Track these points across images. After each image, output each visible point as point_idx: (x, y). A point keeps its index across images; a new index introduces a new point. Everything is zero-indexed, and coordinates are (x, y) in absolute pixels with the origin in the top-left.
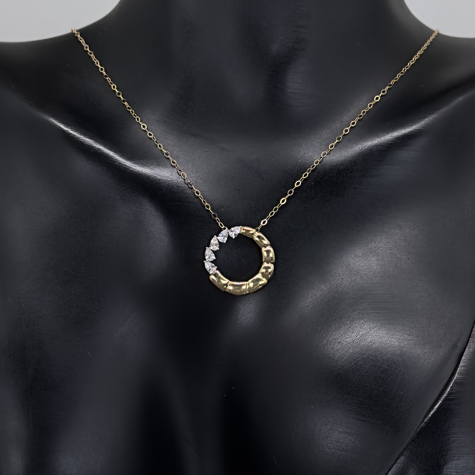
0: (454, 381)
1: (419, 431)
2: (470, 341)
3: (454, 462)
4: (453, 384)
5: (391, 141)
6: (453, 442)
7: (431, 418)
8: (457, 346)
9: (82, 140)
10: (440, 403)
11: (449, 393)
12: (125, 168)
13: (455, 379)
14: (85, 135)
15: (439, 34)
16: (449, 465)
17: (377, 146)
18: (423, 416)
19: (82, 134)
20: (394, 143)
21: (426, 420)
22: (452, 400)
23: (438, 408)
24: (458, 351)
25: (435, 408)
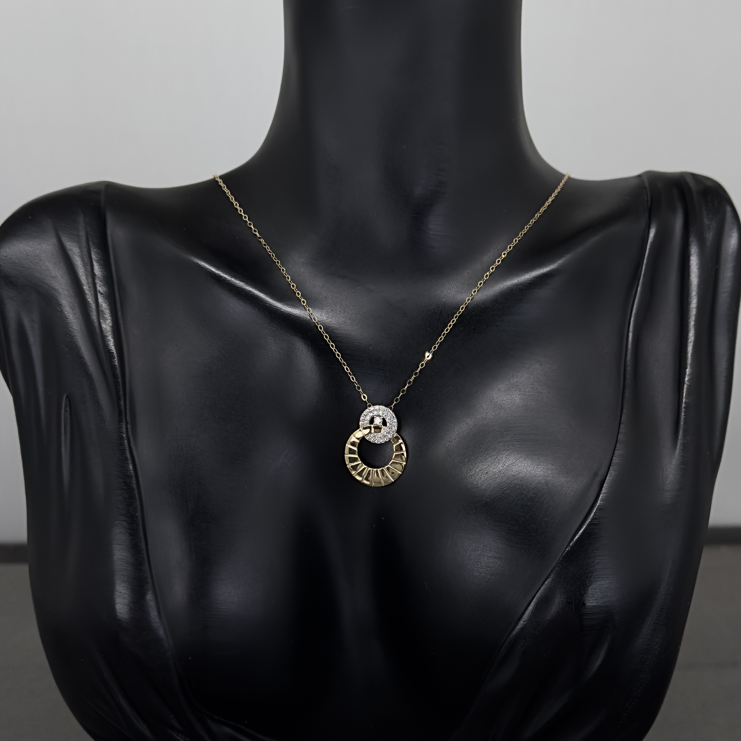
0: (597, 508)
1: (565, 555)
2: (610, 470)
3: (599, 583)
4: (596, 510)
5: (530, 280)
6: (597, 564)
7: (576, 541)
8: (597, 475)
9: (233, 282)
10: (584, 528)
11: (593, 519)
12: (276, 309)
13: (598, 505)
14: (236, 278)
15: (570, 178)
16: (593, 586)
17: (517, 285)
18: (568, 540)
19: (232, 277)
20: (533, 282)
21: (571, 544)
22: (595, 525)
23: (583, 533)
24: (599, 479)
25: (580, 532)
